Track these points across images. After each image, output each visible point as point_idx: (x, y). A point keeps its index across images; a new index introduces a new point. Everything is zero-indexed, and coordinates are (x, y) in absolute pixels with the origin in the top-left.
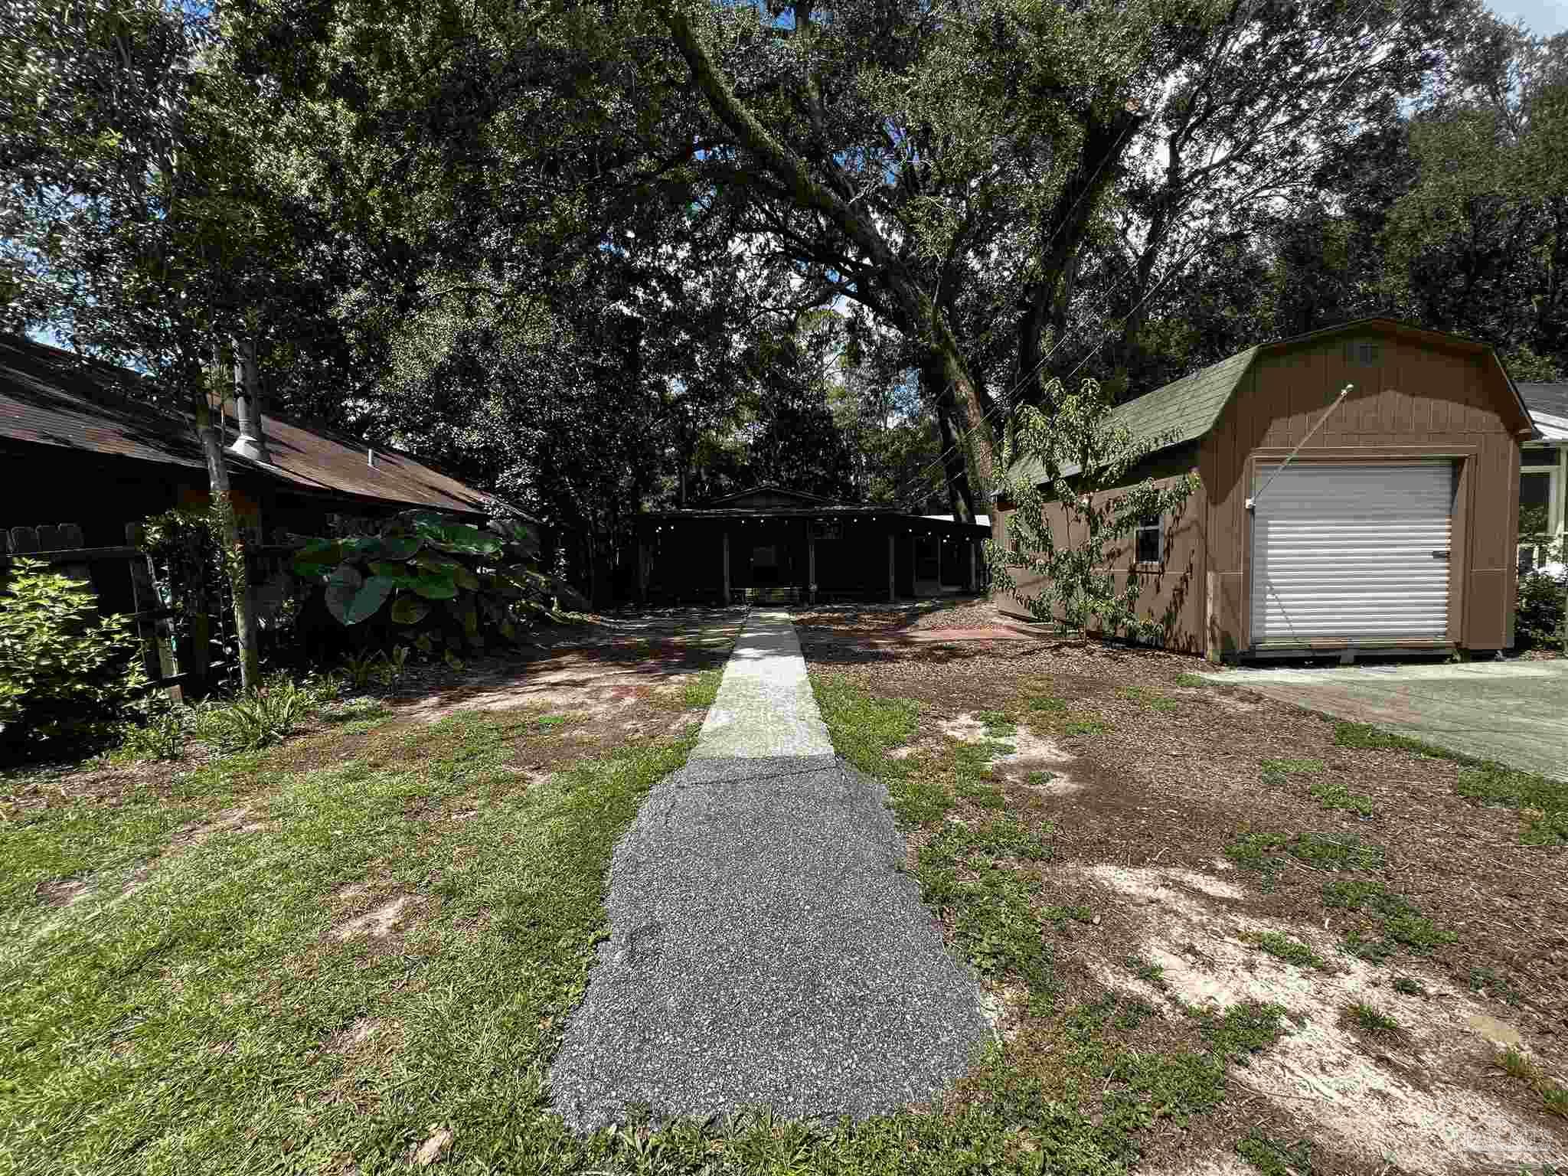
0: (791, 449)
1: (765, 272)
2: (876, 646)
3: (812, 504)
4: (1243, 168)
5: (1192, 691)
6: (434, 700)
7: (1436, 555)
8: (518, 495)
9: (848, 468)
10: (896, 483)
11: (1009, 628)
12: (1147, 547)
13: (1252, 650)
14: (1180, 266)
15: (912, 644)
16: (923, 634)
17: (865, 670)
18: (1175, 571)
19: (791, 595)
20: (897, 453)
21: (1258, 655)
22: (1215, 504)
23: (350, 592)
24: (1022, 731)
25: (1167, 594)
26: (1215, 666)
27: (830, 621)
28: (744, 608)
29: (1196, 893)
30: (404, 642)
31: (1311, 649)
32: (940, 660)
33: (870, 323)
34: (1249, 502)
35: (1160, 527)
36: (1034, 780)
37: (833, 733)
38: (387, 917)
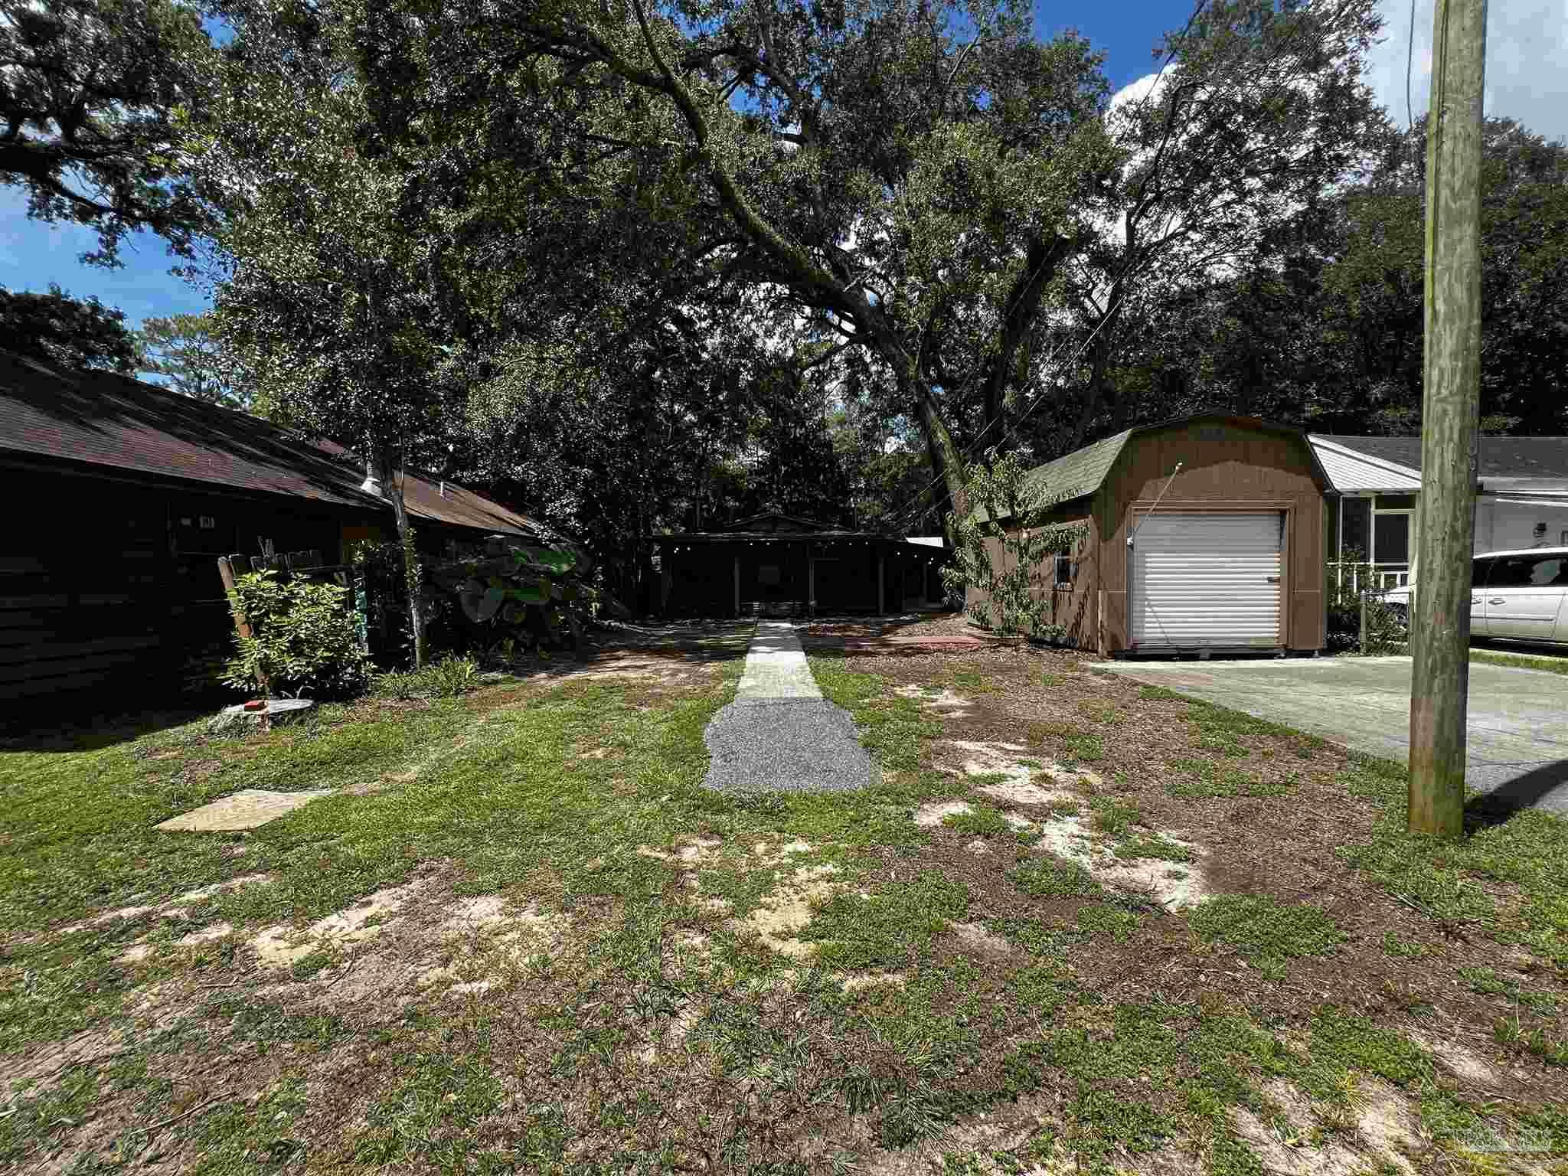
0: (793, 473)
1: (771, 313)
2: (860, 647)
3: (813, 528)
4: (1196, 237)
5: (1077, 674)
6: (543, 675)
7: (1270, 580)
8: (565, 521)
9: (848, 493)
10: (893, 507)
11: (970, 635)
12: (1063, 572)
13: (1134, 648)
14: (1140, 321)
15: (889, 645)
16: (900, 638)
17: (849, 661)
18: (1079, 591)
19: (793, 607)
20: (894, 477)
21: (1139, 653)
22: (1105, 540)
23: (475, 600)
24: (946, 692)
25: (1075, 607)
26: (1102, 659)
27: (826, 629)
28: (751, 620)
29: (1002, 749)
30: (512, 637)
31: (1177, 648)
32: (907, 655)
33: (868, 359)
34: (1129, 540)
35: (1071, 558)
36: (942, 712)
37: (822, 689)
38: (599, 753)
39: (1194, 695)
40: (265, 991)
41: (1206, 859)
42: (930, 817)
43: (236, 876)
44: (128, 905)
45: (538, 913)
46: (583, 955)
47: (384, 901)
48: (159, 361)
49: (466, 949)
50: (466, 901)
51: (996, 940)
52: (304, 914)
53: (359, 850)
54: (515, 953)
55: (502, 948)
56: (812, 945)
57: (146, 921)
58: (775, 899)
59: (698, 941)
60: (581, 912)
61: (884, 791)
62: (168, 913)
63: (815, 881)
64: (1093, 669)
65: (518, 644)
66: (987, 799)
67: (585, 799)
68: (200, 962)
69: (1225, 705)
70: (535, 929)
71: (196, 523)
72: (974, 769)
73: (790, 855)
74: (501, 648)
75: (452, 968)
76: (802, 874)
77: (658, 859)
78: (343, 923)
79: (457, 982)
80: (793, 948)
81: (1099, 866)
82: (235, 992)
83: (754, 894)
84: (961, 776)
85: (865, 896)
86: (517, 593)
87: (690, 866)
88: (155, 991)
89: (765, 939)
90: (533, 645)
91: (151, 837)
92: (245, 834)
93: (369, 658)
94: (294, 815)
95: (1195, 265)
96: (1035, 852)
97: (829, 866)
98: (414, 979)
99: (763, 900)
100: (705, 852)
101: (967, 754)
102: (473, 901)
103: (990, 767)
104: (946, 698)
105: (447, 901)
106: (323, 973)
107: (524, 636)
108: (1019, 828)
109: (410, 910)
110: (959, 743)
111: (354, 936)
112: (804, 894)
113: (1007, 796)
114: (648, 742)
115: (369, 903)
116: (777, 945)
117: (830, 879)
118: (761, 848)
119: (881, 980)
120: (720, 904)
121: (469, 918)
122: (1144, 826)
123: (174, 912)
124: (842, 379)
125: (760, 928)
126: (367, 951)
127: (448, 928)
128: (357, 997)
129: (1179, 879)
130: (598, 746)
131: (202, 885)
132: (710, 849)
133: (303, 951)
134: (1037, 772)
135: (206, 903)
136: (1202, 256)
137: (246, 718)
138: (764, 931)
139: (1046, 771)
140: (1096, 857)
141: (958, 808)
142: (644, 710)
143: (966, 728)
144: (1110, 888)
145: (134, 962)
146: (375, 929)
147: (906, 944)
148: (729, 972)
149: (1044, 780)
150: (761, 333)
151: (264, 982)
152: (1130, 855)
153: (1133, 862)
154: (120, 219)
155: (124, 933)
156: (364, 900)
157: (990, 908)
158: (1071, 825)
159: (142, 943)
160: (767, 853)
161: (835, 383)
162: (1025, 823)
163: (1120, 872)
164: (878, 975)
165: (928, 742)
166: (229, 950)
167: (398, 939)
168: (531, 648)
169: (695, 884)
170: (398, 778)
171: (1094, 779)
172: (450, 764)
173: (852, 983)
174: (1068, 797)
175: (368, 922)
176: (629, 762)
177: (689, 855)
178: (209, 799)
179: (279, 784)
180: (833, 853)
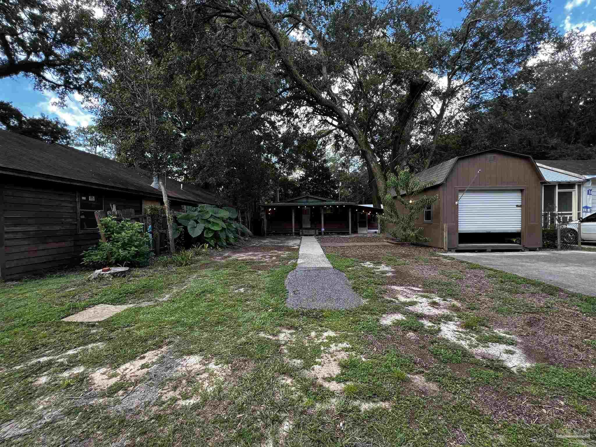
1: (306, 119)
3: (323, 201)
4: (475, 83)
5: (436, 258)
11: (388, 242)
12: (428, 216)
13: (458, 247)
14: (453, 117)
19: (315, 232)
23: (193, 228)
24: (383, 265)
26: (446, 252)
29: (412, 290)
30: (207, 243)
31: (477, 247)
33: (343, 136)
34: (457, 203)
35: (431, 210)
36: (383, 273)
37: (332, 264)
38: (242, 290)
39: (491, 267)
40: (93, 402)
41: (521, 343)
42: (388, 320)
43: (90, 343)
44: (44, 356)
45: (216, 364)
46: (237, 387)
47: (151, 356)
48: (81, 142)
49: (184, 382)
50: (185, 357)
51: (431, 384)
52: (116, 362)
53: (142, 332)
54: (206, 384)
55: (200, 381)
56: (342, 385)
57: (49, 364)
58: (322, 360)
59: (289, 381)
60: (236, 364)
61: (365, 309)
62: (59, 360)
63: (339, 351)
64: (443, 256)
65: (210, 246)
66: (412, 313)
67: (237, 310)
68: (69, 385)
69: (506, 271)
70: (215, 372)
71: (88, 199)
72: (402, 299)
73: (327, 338)
74: (203, 247)
75: (178, 392)
76: (333, 347)
77: (268, 339)
78: (132, 367)
79: (179, 399)
80: (334, 386)
81: (471, 346)
82: (81, 402)
83: (313, 357)
84: (397, 302)
85: (364, 359)
86: (210, 226)
87: (283, 343)
88: (47, 399)
89: (320, 381)
90: (216, 246)
91: (59, 325)
92: (97, 324)
93: (152, 251)
94: (118, 315)
95: (475, 94)
96: (439, 339)
97: (345, 344)
98: (160, 397)
99: (317, 360)
100: (289, 336)
101: (398, 292)
102: (188, 357)
103: (409, 298)
104: (383, 268)
105: (177, 357)
106: (121, 392)
107: (212, 242)
108: (429, 327)
109: (161, 361)
110: (393, 287)
111: (136, 374)
112: (335, 358)
113: (420, 312)
114: (262, 286)
115: (144, 358)
116: (326, 385)
117: (346, 350)
118: (313, 334)
119: (378, 405)
120: (298, 362)
121: (186, 366)
122: (486, 326)
123: (62, 360)
124: (332, 144)
125: (317, 374)
126: (141, 381)
127: (177, 371)
128: (134, 406)
129: (512, 354)
130: (241, 287)
131: (75, 347)
132: (291, 334)
133: (114, 380)
134: (430, 301)
135: (76, 356)
136: (478, 90)
137: (103, 274)
138: (320, 376)
139: (434, 300)
140: (468, 342)
141: (399, 317)
142: (260, 272)
143: (394, 281)
144: (479, 358)
145: (40, 385)
146: (145, 370)
147: (388, 386)
148: (305, 399)
149: (434, 304)
150: (301, 126)
151: (94, 396)
152: (484, 341)
153: (486, 344)
154: (66, 89)
155: (39, 369)
156: (142, 356)
157: (425, 367)
158: (452, 326)
159: (45, 375)
160: (316, 337)
161: (330, 145)
162: (430, 324)
163: (481, 350)
164: (377, 402)
165: (379, 286)
166: (81, 379)
167: (155, 376)
168: (215, 247)
169: (286, 351)
170: (161, 300)
171: (457, 304)
172: (181, 294)
173: (365, 406)
174: (447, 312)
175: (143, 367)
176: (254, 294)
177: (282, 337)
178: (84, 308)
179: (114, 302)
180: (346, 337)
